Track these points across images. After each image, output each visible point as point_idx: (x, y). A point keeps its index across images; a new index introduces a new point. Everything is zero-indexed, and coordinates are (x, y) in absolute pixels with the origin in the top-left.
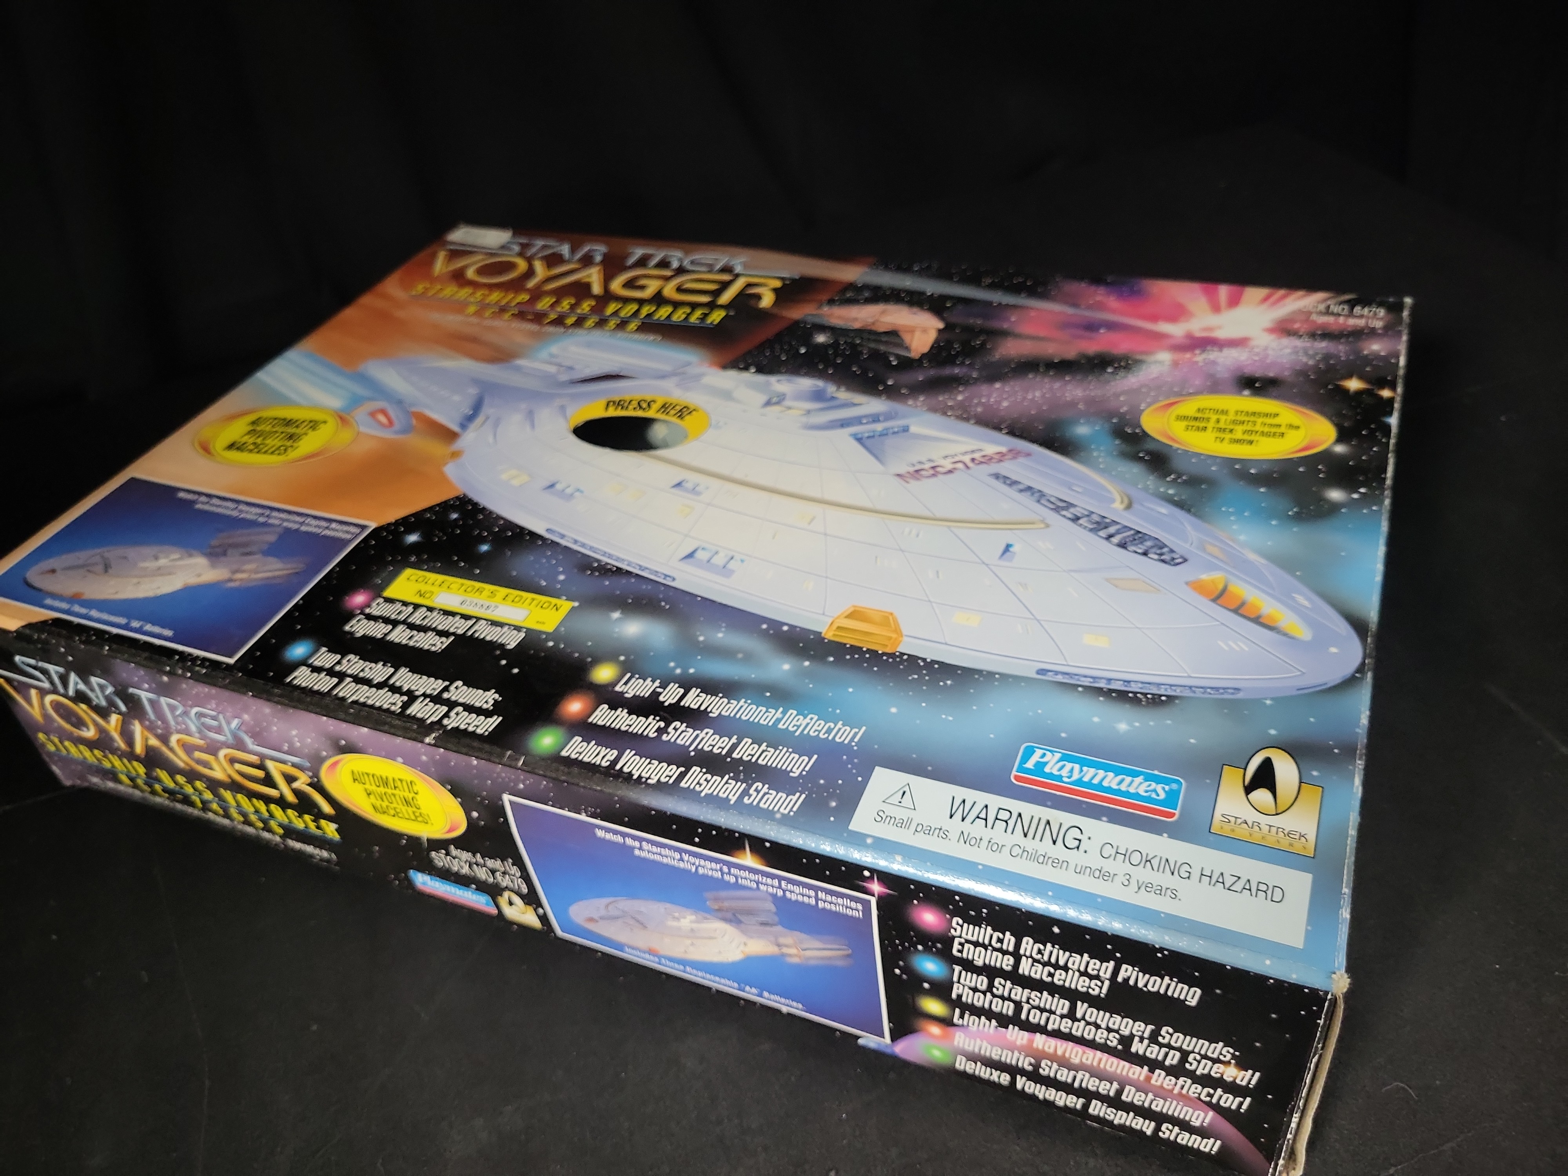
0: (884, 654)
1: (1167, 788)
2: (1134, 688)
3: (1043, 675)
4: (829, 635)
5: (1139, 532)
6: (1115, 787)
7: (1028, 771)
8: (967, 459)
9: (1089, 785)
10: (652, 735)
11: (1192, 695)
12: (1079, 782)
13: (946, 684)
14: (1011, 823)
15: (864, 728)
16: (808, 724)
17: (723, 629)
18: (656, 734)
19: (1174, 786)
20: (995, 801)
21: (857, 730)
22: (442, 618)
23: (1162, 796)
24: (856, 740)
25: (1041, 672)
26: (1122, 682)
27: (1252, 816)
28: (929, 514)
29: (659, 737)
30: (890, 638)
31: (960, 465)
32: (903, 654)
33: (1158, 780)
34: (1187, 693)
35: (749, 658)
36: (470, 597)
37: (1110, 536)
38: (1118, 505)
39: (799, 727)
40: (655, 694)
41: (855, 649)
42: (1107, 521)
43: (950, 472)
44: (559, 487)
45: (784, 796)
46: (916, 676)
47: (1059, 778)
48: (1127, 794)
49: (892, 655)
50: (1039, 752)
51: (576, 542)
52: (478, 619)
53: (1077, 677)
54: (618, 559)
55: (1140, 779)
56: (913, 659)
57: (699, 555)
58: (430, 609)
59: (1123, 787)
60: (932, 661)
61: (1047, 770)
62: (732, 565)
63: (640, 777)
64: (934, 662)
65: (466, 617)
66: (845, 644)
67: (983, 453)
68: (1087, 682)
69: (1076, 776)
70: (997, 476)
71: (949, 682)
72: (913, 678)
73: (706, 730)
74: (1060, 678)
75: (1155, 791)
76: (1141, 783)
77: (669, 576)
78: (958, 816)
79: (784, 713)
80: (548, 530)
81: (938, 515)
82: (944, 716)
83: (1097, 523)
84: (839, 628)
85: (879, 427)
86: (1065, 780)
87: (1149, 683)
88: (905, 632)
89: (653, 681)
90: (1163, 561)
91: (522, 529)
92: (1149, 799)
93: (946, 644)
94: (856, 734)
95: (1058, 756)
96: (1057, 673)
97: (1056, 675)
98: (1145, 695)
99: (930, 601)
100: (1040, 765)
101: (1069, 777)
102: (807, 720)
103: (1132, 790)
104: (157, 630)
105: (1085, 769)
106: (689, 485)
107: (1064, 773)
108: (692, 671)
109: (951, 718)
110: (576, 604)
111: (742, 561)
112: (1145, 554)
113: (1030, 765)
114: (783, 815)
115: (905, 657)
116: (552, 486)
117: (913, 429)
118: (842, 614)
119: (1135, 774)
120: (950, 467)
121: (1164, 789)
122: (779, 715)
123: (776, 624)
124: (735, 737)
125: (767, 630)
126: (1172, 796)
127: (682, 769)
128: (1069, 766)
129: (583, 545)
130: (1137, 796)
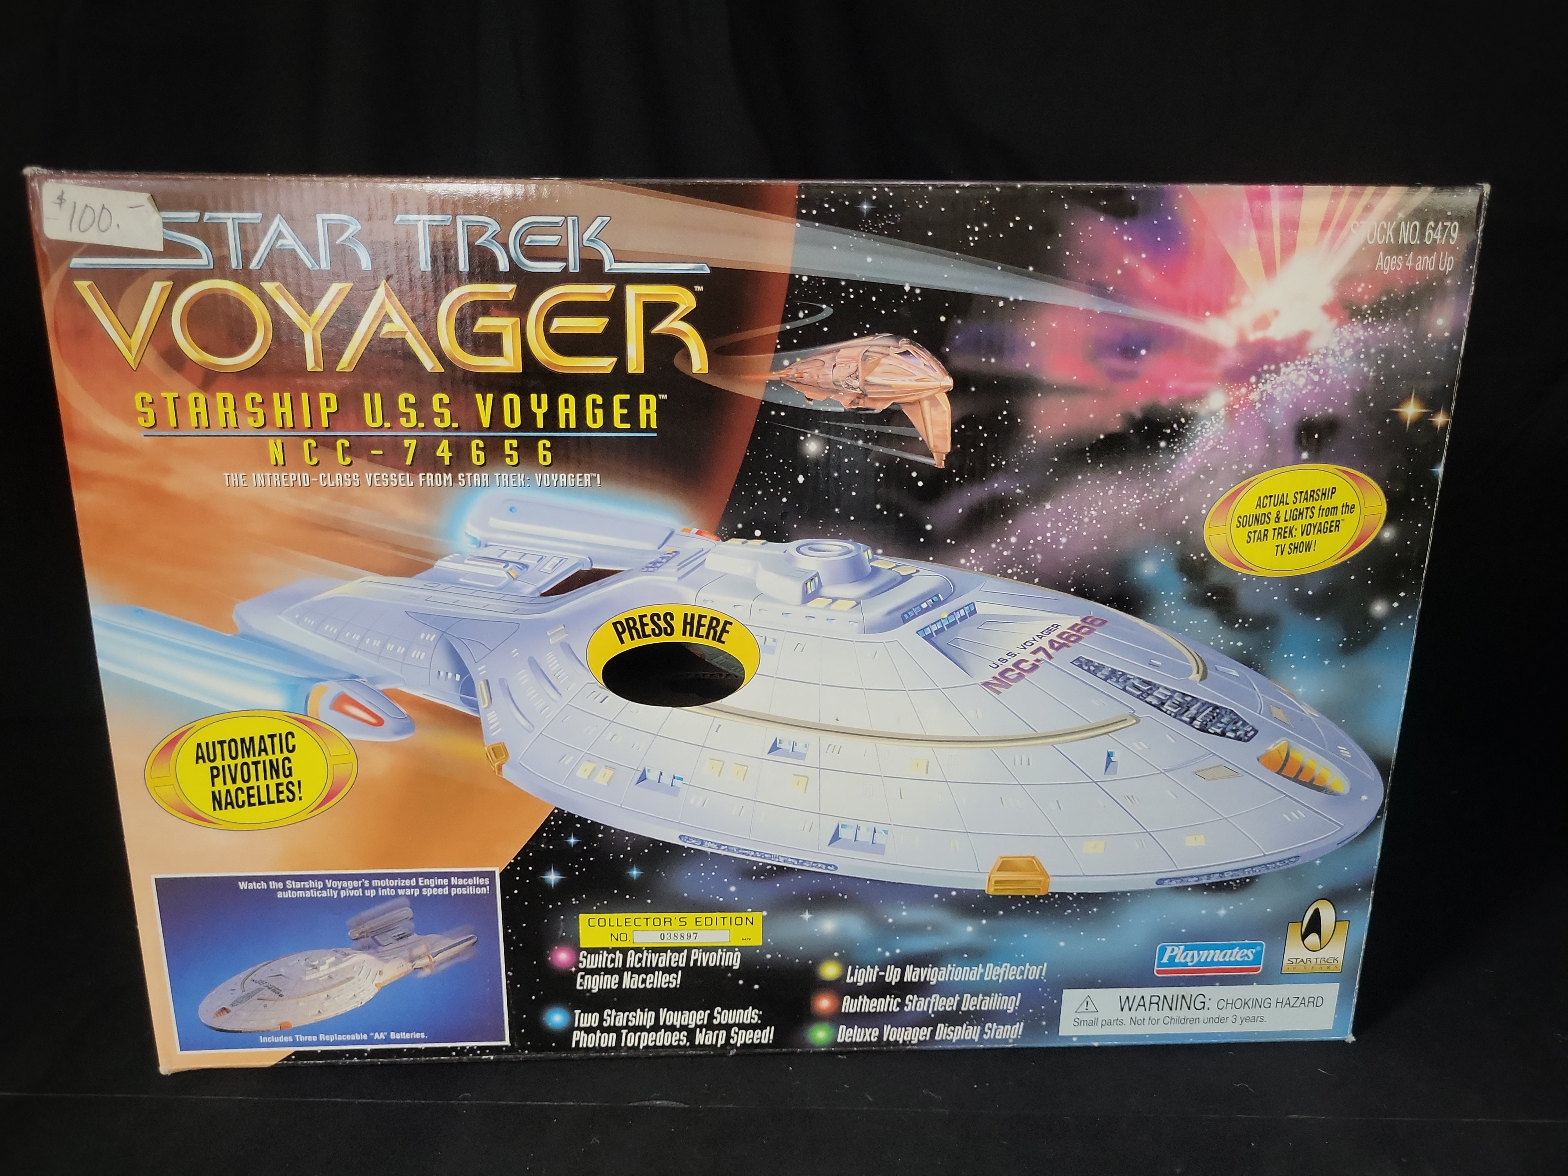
0: (1040, 897)
1: (1254, 951)
2: (1227, 877)
3: (1161, 884)
4: (991, 891)
5: (1217, 707)
6: (1221, 960)
7: (1165, 965)
8: (1044, 643)
9: (1205, 963)
10: (896, 1010)
11: (1266, 871)
12: (1199, 963)
13: (1093, 912)
14: (1161, 1004)
15: (1046, 964)
16: (1005, 972)
17: (904, 907)
18: (898, 1008)
19: (1259, 948)
20: (1147, 992)
21: (1041, 967)
22: (655, 957)
23: (1252, 957)
24: (1043, 974)
25: (1160, 881)
26: (1218, 875)
27: (1305, 954)
28: (1029, 732)
29: (902, 1009)
30: (1040, 881)
31: (1041, 655)
32: (1054, 894)
33: (1248, 947)
34: (1264, 871)
35: (937, 929)
36: (665, 929)
37: (1193, 719)
38: (1195, 677)
39: (999, 975)
40: (881, 979)
41: (1017, 899)
42: (1188, 699)
43: (1034, 667)
44: (652, 776)
45: (1010, 1027)
46: (1070, 911)
47: (1185, 964)
48: (1230, 963)
49: (1046, 897)
50: (1169, 949)
51: (719, 846)
52: (690, 949)
53: (1186, 879)
54: (771, 857)
55: (1237, 949)
56: (1063, 895)
57: (843, 833)
58: (638, 950)
59: (1227, 959)
60: (1078, 894)
61: (1177, 960)
62: (880, 839)
63: (904, 1041)
64: (1079, 894)
65: (678, 950)
66: (1007, 896)
67: (1058, 632)
68: (1193, 882)
69: (1196, 960)
70: (1080, 663)
71: (1095, 910)
72: (1069, 913)
73: (934, 996)
74: (1174, 884)
75: (1247, 955)
76: (1238, 952)
77: (831, 865)
78: (1126, 1008)
79: (984, 967)
80: (680, 837)
81: (1041, 731)
82: (1099, 939)
83: (1180, 705)
84: (996, 882)
85: (942, 612)
86: (1190, 964)
87: (1237, 870)
88: (1049, 874)
89: (873, 968)
90: (1239, 739)
91: (656, 842)
92: (1244, 963)
93: (1084, 876)
94: (1042, 970)
95: (1182, 948)
96: (1171, 879)
97: (1171, 881)
98: (1234, 881)
99: (1060, 836)
100: (1172, 958)
101: (1192, 962)
102: (1003, 969)
103: (1232, 959)
104: (408, 1036)
105: (1201, 952)
106: (785, 746)
107: (1188, 959)
108: (898, 951)
109: (1104, 939)
110: (765, 913)
111: (886, 832)
112: (1223, 734)
113: (1165, 960)
114: (1014, 1039)
115: (1057, 896)
116: (643, 778)
117: (980, 609)
118: (994, 868)
119: (1232, 947)
120: (1032, 659)
121: (1252, 952)
122: (981, 970)
123: (944, 892)
124: (957, 995)
125: (940, 899)
126: (1258, 955)
127: (931, 1028)
128: (1191, 953)
129: (729, 848)
130: (1236, 962)
